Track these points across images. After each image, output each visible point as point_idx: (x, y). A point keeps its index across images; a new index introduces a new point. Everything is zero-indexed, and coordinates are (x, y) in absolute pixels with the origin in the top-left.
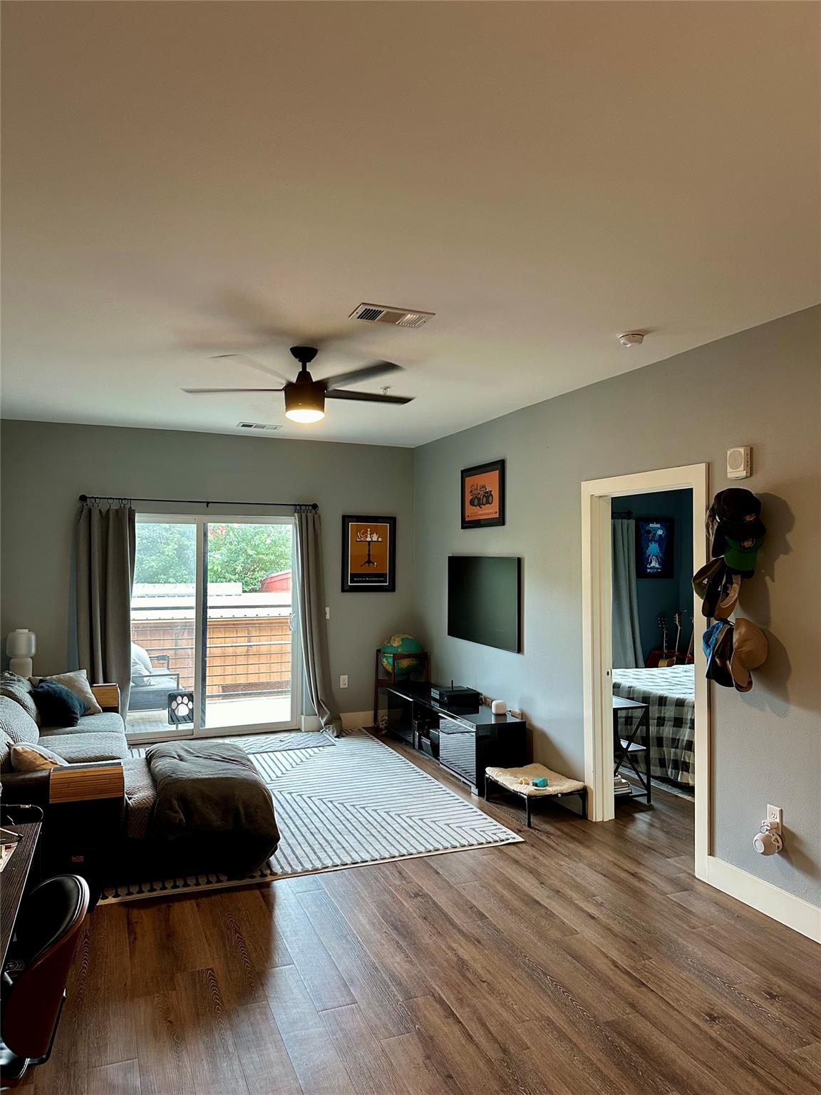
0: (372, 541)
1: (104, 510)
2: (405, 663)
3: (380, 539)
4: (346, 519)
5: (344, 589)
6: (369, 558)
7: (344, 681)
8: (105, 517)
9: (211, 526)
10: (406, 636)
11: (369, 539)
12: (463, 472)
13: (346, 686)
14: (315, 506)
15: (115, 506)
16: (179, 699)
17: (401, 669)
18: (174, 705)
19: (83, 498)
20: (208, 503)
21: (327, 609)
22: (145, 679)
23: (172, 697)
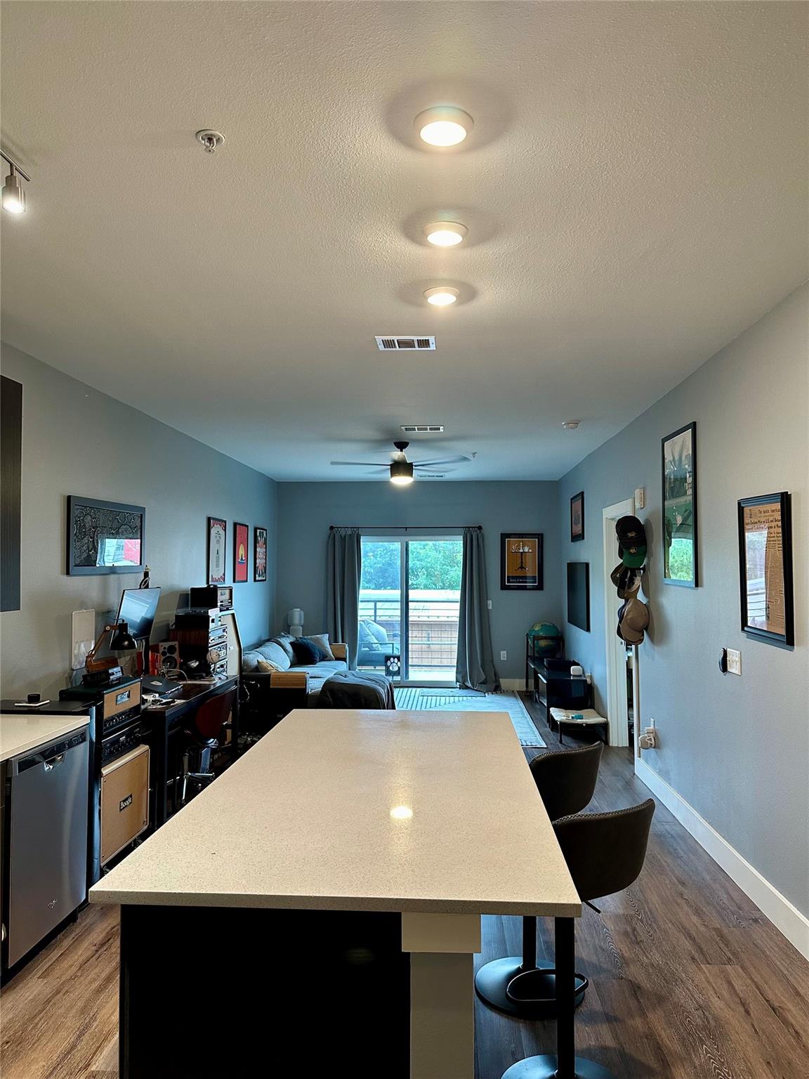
0: (524, 552)
1: (343, 535)
2: (543, 643)
3: (530, 551)
4: (504, 536)
5: (504, 587)
6: (522, 565)
7: (503, 655)
8: (343, 539)
9: (410, 542)
10: (545, 623)
11: (521, 551)
12: (572, 499)
13: (506, 659)
14: (480, 528)
15: (349, 532)
16: (392, 659)
17: (541, 647)
18: (389, 663)
19: (332, 528)
20: (406, 528)
21: (490, 602)
22: (374, 645)
23: (388, 658)
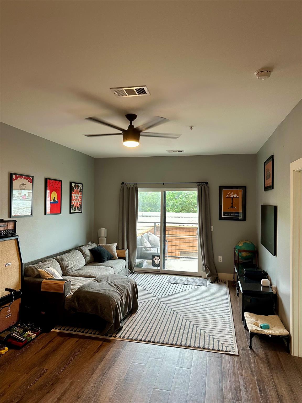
0: (234, 197)
1: (128, 187)
2: (244, 254)
3: (238, 197)
4: (221, 188)
5: (220, 218)
6: (232, 205)
7: (220, 259)
8: (128, 189)
9: (167, 192)
10: (246, 242)
11: (232, 197)
12: (265, 163)
13: (221, 261)
14: (207, 183)
15: (132, 186)
16: (156, 257)
17: (243, 257)
18: (154, 259)
19: (123, 183)
20: (163, 183)
21: (212, 227)
22: (148, 248)
23: (154, 256)
